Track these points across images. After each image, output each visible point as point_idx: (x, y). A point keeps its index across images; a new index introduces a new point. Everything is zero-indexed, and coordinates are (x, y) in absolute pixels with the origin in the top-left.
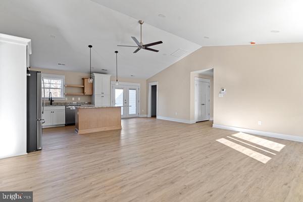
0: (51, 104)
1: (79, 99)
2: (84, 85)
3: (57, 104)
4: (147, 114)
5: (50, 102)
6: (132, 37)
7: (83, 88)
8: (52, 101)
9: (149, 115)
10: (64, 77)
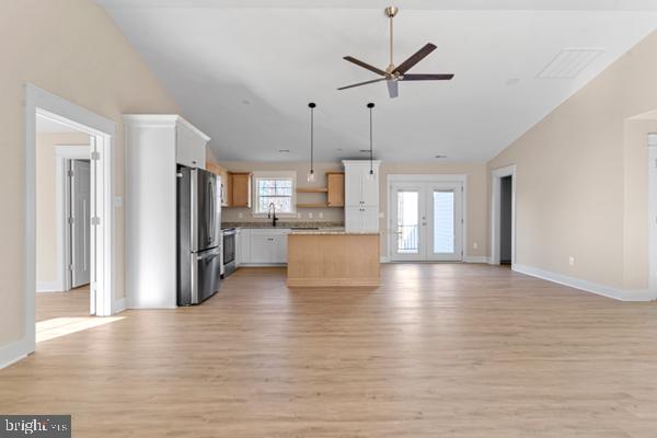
0: (274, 224)
1: (321, 215)
2: (327, 187)
3: (284, 225)
4: (488, 254)
5: (271, 220)
6: (345, 58)
7: (327, 193)
8: (275, 219)
9: (495, 258)
10: (294, 173)
